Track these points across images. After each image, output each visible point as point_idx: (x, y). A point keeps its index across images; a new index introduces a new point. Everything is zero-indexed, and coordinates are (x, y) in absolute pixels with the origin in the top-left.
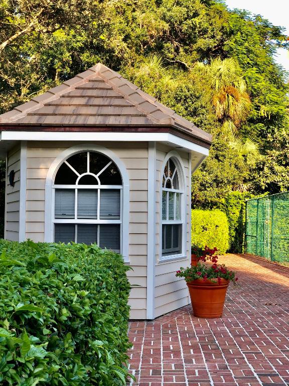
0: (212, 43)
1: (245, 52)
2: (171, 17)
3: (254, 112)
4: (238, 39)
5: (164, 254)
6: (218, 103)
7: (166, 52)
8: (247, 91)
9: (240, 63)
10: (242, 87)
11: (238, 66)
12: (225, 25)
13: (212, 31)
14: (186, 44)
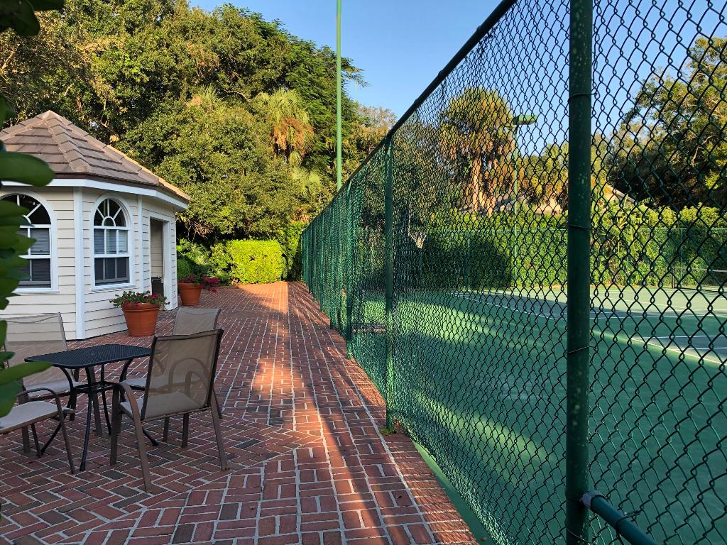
0: (273, 74)
1: (308, 84)
2: (222, 49)
3: (320, 144)
4: (301, 71)
5: (96, 284)
6: (280, 134)
7: (221, 83)
8: (309, 122)
9: (303, 94)
10: (306, 119)
11: (301, 98)
12: (286, 56)
13: (273, 62)
14: (244, 75)
